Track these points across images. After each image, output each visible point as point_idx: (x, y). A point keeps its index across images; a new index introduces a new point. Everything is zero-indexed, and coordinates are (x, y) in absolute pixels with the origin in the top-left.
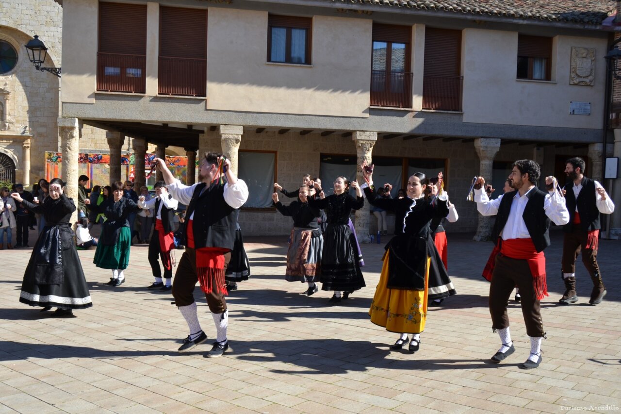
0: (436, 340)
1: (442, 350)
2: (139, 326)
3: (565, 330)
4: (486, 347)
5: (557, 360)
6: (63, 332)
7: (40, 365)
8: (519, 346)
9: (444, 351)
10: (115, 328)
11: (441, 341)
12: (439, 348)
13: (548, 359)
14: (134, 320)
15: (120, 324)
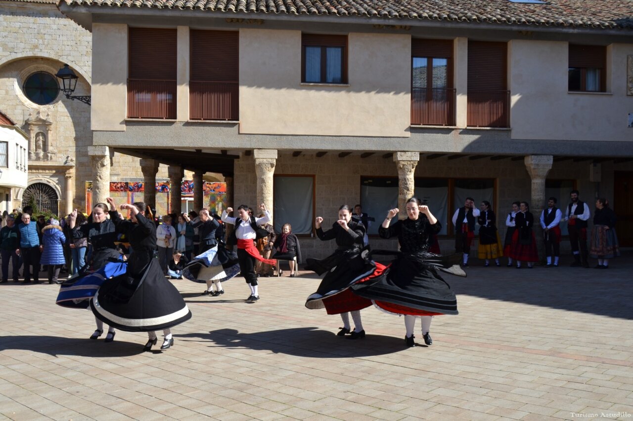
0: (480, 381)
1: (487, 393)
2: (157, 366)
3: (628, 368)
4: (537, 389)
5: (620, 406)
6: (75, 373)
7: (42, 413)
8: (575, 388)
9: (489, 395)
10: (130, 369)
11: (487, 383)
12: (484, 391)
13: (610, 404)
14: (152, 360)
15: (137, 364)
